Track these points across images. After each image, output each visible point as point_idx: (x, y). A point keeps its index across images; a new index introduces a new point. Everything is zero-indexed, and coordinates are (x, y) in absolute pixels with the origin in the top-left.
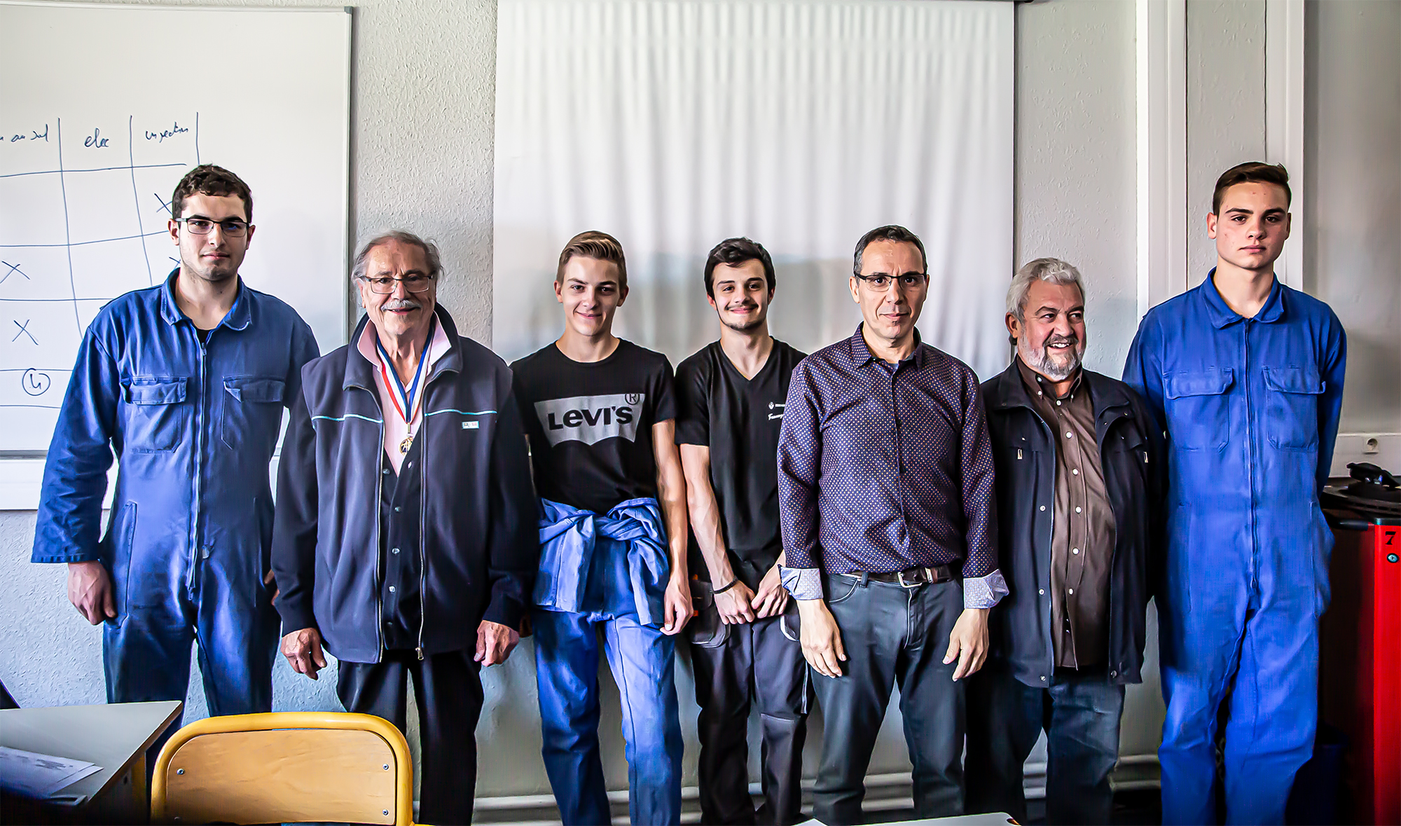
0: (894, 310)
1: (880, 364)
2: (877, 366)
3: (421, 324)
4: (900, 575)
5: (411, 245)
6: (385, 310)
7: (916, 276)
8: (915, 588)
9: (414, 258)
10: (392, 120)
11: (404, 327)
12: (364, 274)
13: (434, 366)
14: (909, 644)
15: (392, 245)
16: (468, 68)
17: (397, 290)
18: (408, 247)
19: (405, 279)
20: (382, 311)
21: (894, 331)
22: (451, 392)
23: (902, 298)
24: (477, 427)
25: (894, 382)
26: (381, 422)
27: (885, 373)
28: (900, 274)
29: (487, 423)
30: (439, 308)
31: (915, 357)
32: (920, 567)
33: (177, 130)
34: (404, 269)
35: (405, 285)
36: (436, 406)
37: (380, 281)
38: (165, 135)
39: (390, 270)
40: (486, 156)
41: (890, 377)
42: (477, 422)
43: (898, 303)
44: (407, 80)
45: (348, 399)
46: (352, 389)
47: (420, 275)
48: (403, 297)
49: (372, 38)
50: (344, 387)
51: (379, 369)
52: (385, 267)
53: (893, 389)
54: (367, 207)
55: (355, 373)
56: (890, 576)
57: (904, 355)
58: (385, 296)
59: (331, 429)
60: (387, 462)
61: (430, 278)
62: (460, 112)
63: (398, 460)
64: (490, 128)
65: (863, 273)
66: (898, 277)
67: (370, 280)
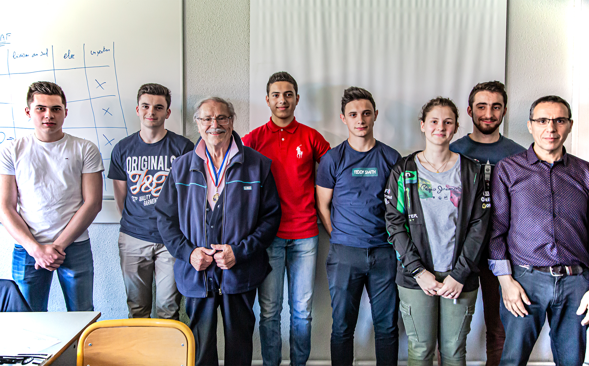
0: (550, 136)
1: (543, 163)
2: (541, 164)
3: (225, 140)
4: (551, 269)
5: (221, 103)
6: (208, 133)
7: (563, 120)
8: (559, 277)
9: (221, 108)
10: (202, 46)
11: (217, 142)
12: (199, 117)
13: (231, 160)
14: (554, 304)
15: (212, 103)
16: (237, 21)
17: (213, 124)
18: (219, 104)
19: (217, 119)
20: (207, 133)
21: (550, 146)
22: (239, 172)
23: (555, 130)
24: (251, 189)
25: (551, 172)
26: (206, 187)
27: (546, 168)
28: (554, 118)
29: (256, 188)
30: (234, 133)
31: (563, 160)
32: (562, 265)
33: (104, 50)
34: (217, 114)
35: (217, 122)
36: (231, 179)
37: (206, 120)
38: (99, 53)
39: (210, 115)
40: (246, 63)
41: (549, 170)
42: (251, 187)
43: (553, 132)
44: (209, 27)
45: (192, 175)
46: (194, 171)
47: (224, 117)
48: (216, 127)
49: (192, 7)
50: (190, 170)
51: (206, 162)
52: (208, 113)
53: (551, 176)
54: (191, 86)
55: (196, 164)
56: (545, 268)
57: (557, 159)
58: (208, 127)
59: (184, 189)
60: (208, 205)
61: (229, 118)
62: (234, 42)
63: (213, 204)
64: (248, 49)
65: (534, 118)
66: (553, 120)
67: (201, 119)
